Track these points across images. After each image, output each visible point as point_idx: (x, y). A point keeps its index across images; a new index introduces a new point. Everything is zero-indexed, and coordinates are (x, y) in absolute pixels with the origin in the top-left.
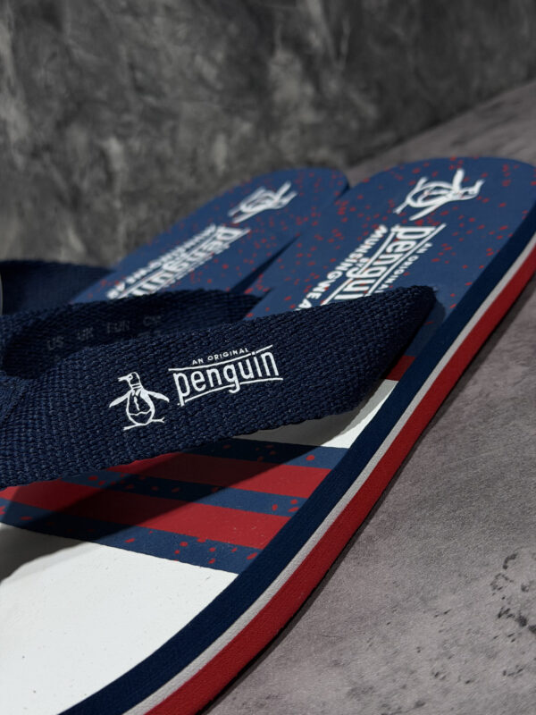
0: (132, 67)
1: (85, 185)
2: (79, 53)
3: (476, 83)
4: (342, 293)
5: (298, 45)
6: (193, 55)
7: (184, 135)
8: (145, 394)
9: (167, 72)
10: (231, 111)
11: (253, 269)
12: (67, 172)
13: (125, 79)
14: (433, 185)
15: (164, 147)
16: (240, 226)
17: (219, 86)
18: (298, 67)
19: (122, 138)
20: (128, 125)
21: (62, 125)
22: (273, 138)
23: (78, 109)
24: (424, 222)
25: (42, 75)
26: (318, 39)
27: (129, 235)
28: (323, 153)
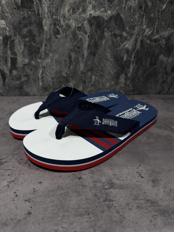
0: (102, 67)
1: (87, 81)
2: (95, 62)
3: (148, 91)
4: (122, 116)
5: (126, 75)
6: (111, 69)
7: (104, 80)
8: (98, 121)
9: (106, 70)
10: (112, 80)
11: (110, 106)
12: (85, 78)
13: (100, 68)
14: (141, 106)
15: (100, 80)
16: (109, 98)
17: (112, 75)
18: (125, 78)
19: (95, 76)
20: (97, 75)
21: (88, 71)
22: (116, 86)
23: (91, 70)
24: (139, 110)
25: (89, 62)
26: (129, 75)
27: (89, 90)
28: (122, 91)
